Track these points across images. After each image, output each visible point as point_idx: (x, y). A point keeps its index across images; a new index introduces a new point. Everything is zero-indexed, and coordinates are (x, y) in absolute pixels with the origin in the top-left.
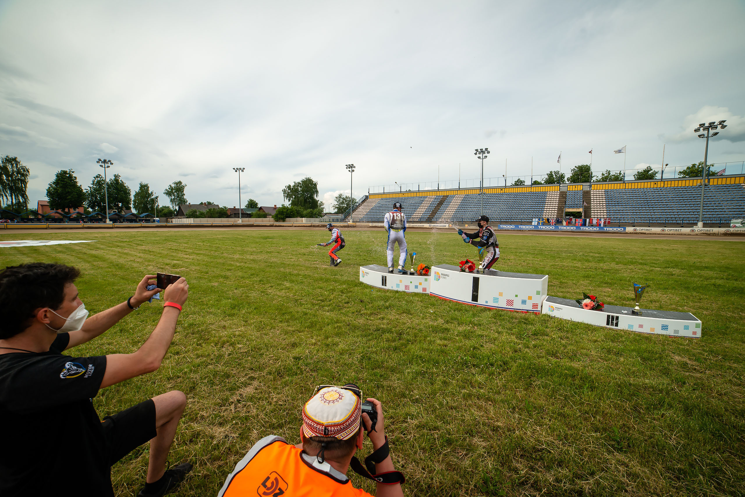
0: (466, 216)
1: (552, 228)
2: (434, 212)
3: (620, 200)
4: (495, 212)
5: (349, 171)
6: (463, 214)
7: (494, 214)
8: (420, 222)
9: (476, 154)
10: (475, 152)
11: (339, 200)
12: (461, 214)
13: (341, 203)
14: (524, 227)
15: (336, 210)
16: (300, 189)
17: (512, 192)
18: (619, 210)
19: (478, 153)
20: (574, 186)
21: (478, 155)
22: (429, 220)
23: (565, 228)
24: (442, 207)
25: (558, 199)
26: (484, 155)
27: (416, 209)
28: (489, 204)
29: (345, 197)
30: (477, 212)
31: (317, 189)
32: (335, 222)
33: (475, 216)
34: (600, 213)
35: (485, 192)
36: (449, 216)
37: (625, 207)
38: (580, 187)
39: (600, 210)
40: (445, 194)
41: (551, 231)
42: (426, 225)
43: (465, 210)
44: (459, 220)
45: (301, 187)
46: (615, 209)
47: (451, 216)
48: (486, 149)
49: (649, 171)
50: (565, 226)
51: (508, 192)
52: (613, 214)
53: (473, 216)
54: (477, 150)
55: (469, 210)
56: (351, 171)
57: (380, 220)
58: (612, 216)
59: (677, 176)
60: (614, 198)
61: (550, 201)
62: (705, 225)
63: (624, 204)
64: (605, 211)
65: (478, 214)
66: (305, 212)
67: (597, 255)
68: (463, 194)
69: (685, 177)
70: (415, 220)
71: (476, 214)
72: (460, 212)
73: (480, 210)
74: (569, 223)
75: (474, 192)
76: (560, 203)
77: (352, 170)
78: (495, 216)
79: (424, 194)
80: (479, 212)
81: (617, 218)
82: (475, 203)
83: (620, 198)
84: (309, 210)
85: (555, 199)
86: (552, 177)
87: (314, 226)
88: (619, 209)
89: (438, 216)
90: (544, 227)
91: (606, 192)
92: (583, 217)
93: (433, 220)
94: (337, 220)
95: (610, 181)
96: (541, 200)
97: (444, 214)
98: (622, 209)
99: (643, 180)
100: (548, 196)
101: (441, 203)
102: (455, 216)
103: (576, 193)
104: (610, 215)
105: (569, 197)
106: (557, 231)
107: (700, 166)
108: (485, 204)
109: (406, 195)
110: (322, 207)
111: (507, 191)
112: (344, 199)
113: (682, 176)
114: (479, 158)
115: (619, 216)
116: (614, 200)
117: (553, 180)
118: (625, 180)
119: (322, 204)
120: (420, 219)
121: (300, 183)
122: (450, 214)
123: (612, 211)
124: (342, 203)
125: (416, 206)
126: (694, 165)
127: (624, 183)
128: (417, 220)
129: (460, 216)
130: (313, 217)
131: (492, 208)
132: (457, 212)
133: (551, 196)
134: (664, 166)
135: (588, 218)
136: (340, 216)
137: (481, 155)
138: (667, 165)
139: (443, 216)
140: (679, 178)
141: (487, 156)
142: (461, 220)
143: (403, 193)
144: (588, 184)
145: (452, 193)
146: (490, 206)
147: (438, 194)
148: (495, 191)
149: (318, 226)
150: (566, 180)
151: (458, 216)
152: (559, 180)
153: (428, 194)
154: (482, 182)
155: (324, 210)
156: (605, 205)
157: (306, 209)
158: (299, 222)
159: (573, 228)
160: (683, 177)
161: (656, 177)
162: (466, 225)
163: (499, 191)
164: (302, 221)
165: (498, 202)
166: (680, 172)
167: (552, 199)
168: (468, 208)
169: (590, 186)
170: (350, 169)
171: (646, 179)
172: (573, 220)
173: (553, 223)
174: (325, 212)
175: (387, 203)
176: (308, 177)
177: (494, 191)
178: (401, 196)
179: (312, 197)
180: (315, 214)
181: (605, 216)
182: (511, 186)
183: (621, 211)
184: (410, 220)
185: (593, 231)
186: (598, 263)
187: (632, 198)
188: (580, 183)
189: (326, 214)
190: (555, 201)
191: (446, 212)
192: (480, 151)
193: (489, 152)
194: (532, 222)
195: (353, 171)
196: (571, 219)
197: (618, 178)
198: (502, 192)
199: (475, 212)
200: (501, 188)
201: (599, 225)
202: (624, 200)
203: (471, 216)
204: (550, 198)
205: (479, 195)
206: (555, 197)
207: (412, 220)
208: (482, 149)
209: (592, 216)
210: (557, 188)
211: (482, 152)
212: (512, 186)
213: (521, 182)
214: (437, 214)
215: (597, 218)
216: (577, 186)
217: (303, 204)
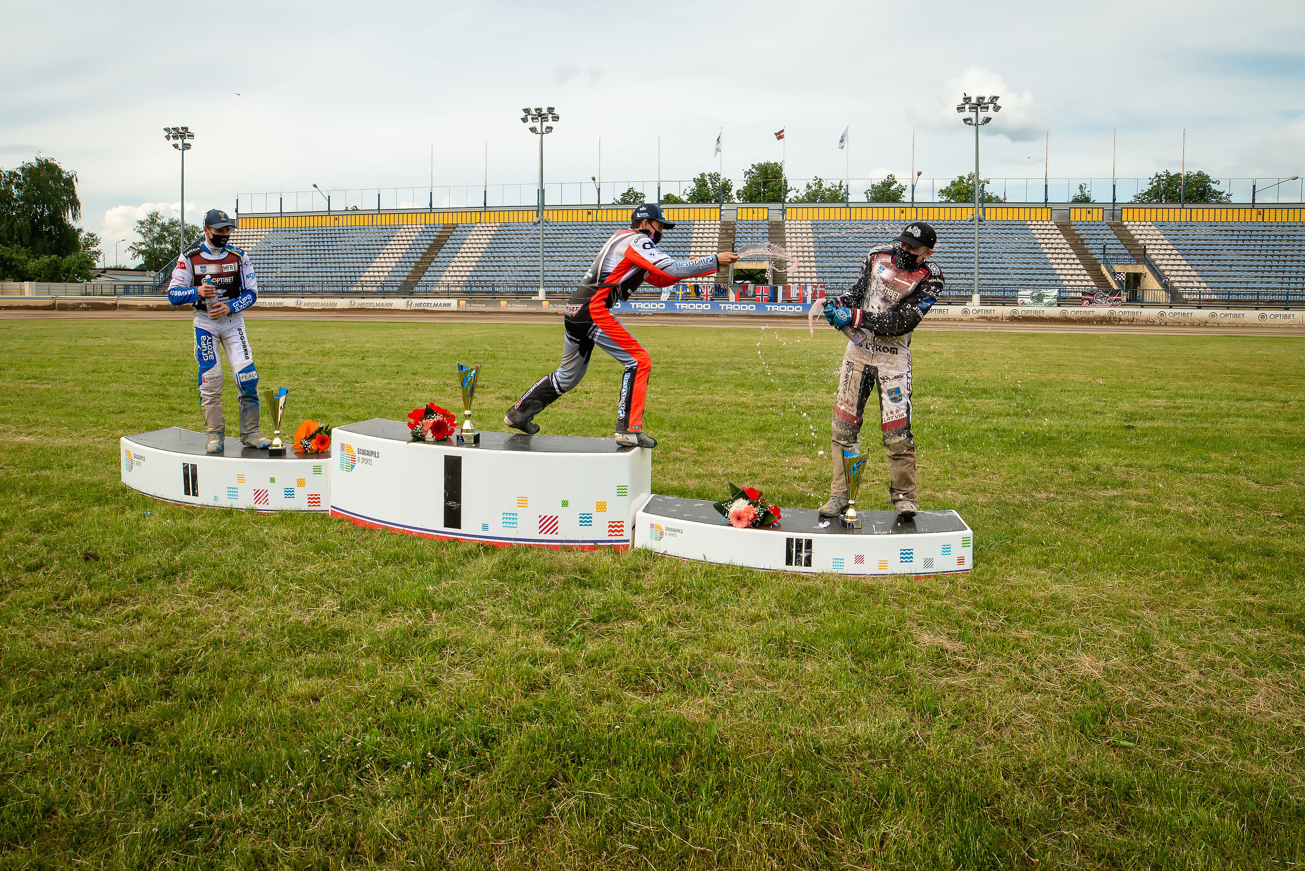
0: (503, 279)
1: (705, 307)
2: (420, 269)
3: (842, 245)
4: (574, 268)
5: (176, 146)
6: (495, 274)
7: (571, 273)
8: (384, 294)
9: (525, 120)
10: (523, 115)
11: (150, 230)
12: (490, 274)
13: (155, 239)
14: (643, 306)
15: (140, 260)
16: (15, 192)
17: (614, 219)
18: (840, 267)
19: (529, 117)
20: (750, 211)
21: (530, 124)
22: (407, 290)
23: (732, 307)
24: (440, 255)
25: (716, 240)
26: (545, 124)
27: (371, 258)
28: (559, 249)
29: (167, 222)
30: (529, 269)
31: (75, 196)
32: (134, 294)
33: (524, 279)
34: (805, 272)
35: (550, 217)
36: (460, 279)
37: (851, 259)
38: (764, 212)
39: (805, 267)
40: (449, 220)
41: (703, 315)
42: (399, 303)
43: (500, 264)
44: (486, 289)
45: (18, 186)
46: (833, 264)
47: (465, 279)
48: (551, 110)
49: (890, 185)
50: (733, 303)
51: (604, 219)
52: (830, 275)
53: (519, 279)
54: (527, 111)
55: (511, 264)
56: (180, 146)
57: (270, 289)
58: (827, 280)
59: (937, 199)
60: (830, 240)
61: (699, 244)
62: (984, 301)
63: (850, 254)
64: (814, 269)
65: (532, 274)
66: (32, 265)
67: (793, 371)
68: (493, 223)
69: (948, 202)
70: (370, 289)
71: (527, 274)
72: (487, 269)
73: (537, 263)
74: (742, 295)
75: (523, 217)
76: (721, 248)
77: (184, 145)
78: (574, 279)
79: (394, 220)
80: (535, 269)
81: (837, 283)
82: (525, 245)
83: (841, 240)
84: (45, 259)
85: (711, 240)
86: (706, 185)
87: (63, 307)
88: (839, 264)
89: (429, 279)
90: (687, 306)
91: (815, 225)
92: (771, 283)
93: (416, 289)
94: (141, 290)
95: (823, 202)
96: (679, 240)
97: (447, 274)
98: (845, 264)
99: (882, 202)
100: (696, 231)
101: (438, 245)
102: (476, 279)
103: (755, 225)
104: (823, 278)
105: (740, 235)
106: (717, 316)
107: (970, 182)
108: (549, 250)
109: (343, 222)
110: (93, 249)
111: (602, 216)
112: (163, 228)
113: (945, 198)
114: (533, 130)
115: (841, 280)
116: (831, 245)
117: (707, 195)
118: (850, 200)
119: (92, 240)
120: (383, 287)
121: (16, 175)
122: (463, 274)
123: (828, 270)
124: (160, 239)
125: (370, 253)
126: (961, 179)
127: (847, 207)
128: (375, 289)
129: (487, 279)
130: (60, 281)
131: (566, 259)
132: (480, 267)
133: (701, 231)
134: (916, 176)
135: (780, 284)
136: (150, 278)
137: (537, 125)
138: (919, 174)
139: (444, 279)
140: (941, 202)
141: (551, 128)
142: (491, 289)
143: (337, 215)
144: (779, 206)
145: (465, 219)
146: (563, 254)
147: (431, 219)
148: (575, 216)
149: (75, 307)
150: (735, 196)
151: (481, 279)
152: (718, 195)
153: (402, 219)
154: (542, 192)
155: (101, 257)
156: (812, 254)
157: (36, 255)
158: (10, 293)
159: (750, 308)
160: (947, 202)
161: (903, 199)
162: (503, 303)
163: (583, 217)
164: (22, 292)
165: (582, 245)
166: (941, 191)
167: (705, 239)
168: (508, 259)
169: (784, 211)
170: (179, 142)
171: (887, 201)
172: (751, 287)
173: (707, 296)
174: (99, 265)
175: (291, 242)
176: (43, 156)
177: (572, 217)
178: (329, 222)
179: (57, 220)
180: (68, 270)
181: (815, 280)
182: (613, 204)
183: (844, 269)
184: (355, 289)
185: (792, 314)
186: (792, 391)
187: (862, 240)
188: (764, 202)
189: (105, 270)
190: (710, 244)
191: (450, 269)
192: (534, 112)
193: (556, 118)
194: (660, 293)
195: (187, 146)
196: (746, 287)
197: (836, 197)
198: (590, 219)
199: (525, 269)
200: (589, 209)
201: (802, 300)
202: (848, 245)
203: (514, 279)
204: (701, 235)
205: (535, 224)
206: (711, 235)
207: (360, 289)
208: (540, 109)
209: (789, 280)
210: (715, 213)
211: (540, 115)
212: (614, 206)
213: (636, 197)
214: (427, 274)
215: (799, 283)
216: (756, 210)
217: (26, 239)
